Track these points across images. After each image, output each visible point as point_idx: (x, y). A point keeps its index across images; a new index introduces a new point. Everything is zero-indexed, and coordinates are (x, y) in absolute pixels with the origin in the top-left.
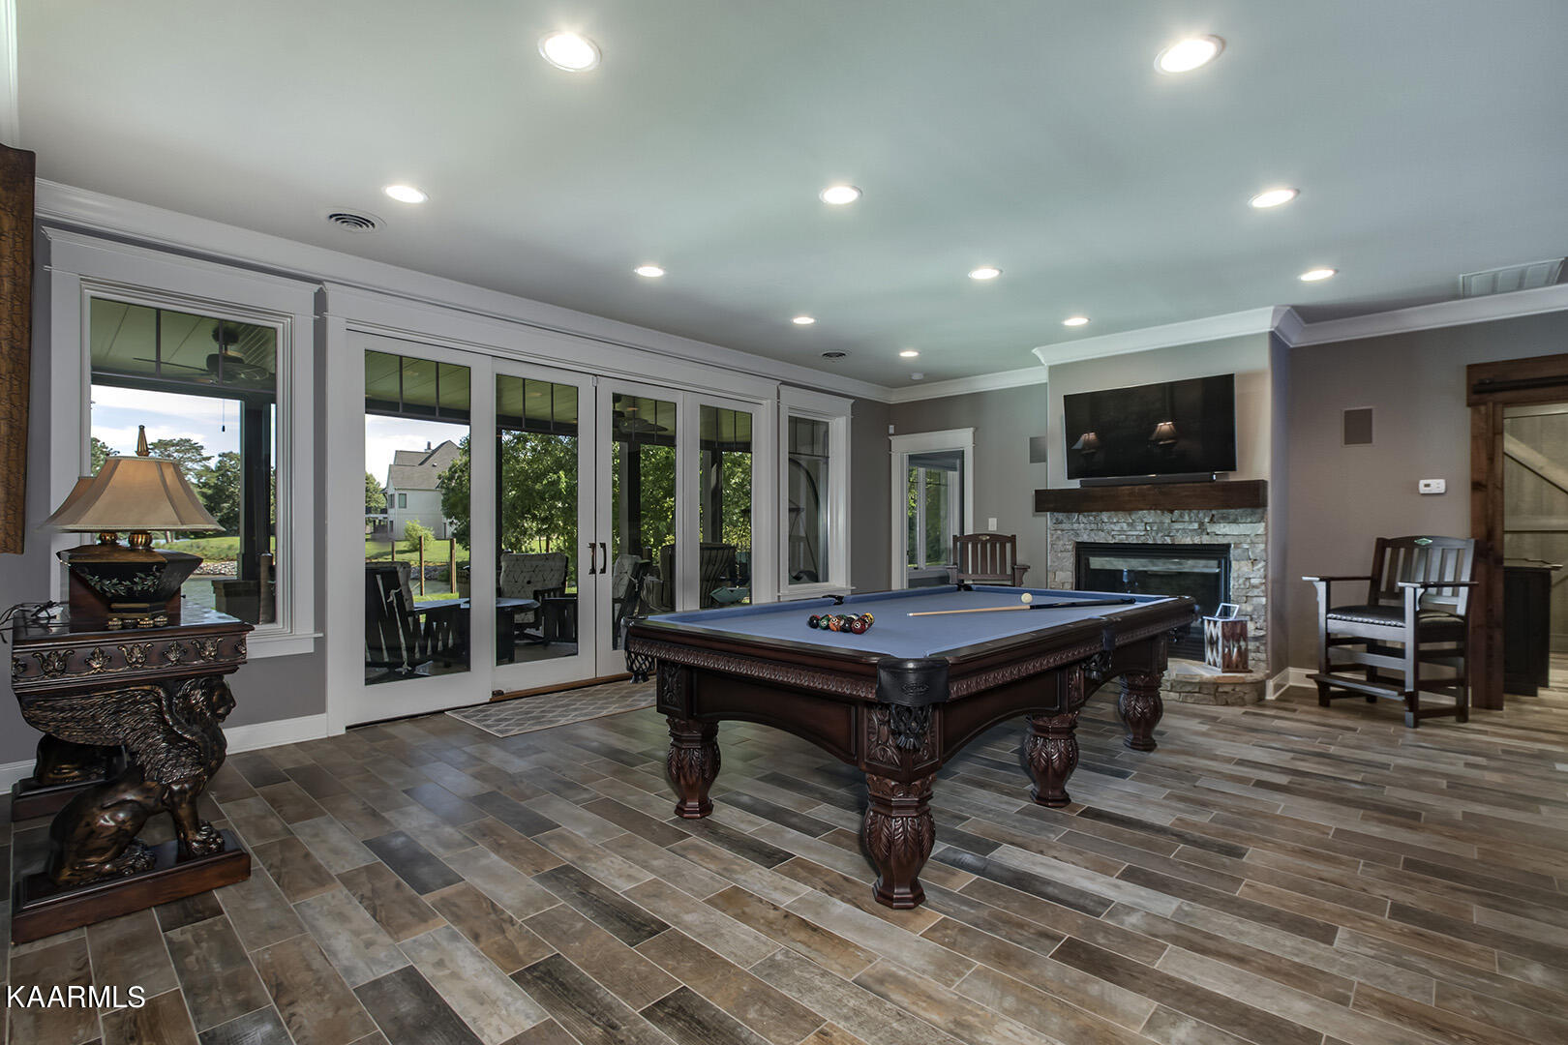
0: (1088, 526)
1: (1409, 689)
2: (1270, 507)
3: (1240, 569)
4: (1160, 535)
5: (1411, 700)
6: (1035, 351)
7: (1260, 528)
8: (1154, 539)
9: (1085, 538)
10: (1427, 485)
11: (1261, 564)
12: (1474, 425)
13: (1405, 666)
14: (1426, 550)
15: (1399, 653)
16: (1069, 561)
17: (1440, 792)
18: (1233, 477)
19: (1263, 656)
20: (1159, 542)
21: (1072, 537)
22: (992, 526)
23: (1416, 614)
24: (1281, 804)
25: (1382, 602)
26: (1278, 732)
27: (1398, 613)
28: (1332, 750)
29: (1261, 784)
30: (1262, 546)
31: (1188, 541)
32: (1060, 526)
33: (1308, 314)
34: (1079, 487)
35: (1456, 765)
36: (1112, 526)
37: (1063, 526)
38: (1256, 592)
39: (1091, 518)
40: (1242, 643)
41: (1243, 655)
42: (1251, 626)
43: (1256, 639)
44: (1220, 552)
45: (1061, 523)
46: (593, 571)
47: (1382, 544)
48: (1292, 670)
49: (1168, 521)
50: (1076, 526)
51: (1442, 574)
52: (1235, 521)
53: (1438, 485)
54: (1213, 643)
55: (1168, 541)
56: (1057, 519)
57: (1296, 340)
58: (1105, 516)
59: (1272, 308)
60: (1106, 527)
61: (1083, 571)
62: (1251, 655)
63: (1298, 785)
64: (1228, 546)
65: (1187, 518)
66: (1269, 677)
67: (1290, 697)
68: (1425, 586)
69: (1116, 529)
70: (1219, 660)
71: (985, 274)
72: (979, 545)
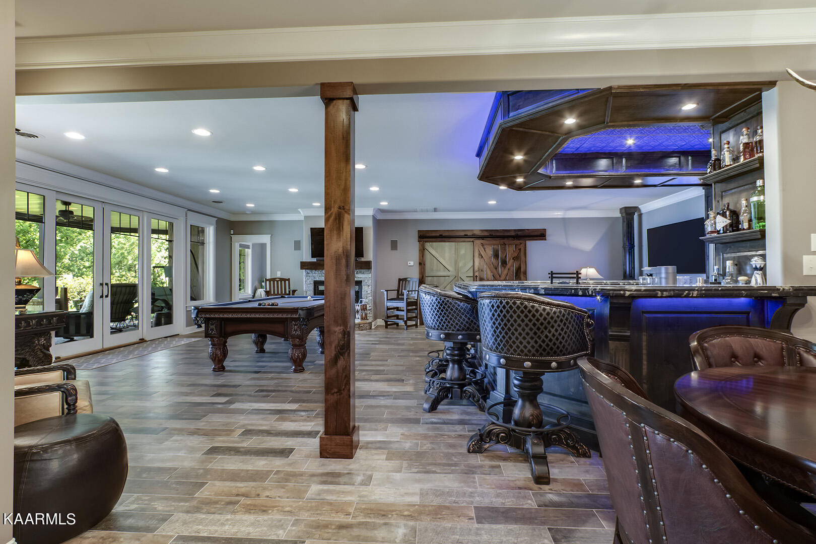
0: (318, 275)
1: (405, 320)
2: (372, 269)
3: (365, 288)
5: (406, 322)
6: (299, 210)
7: (370, 275)
9: (317, 279)
10: (410, 263)
11: (370, 287)
12: (419, 247)
13: (404, 313)
14: (409, 281)
15: (403, 311)
16: (312, 287)
17: (409, 340)
18: (363, 259)
19: (371, 315)
21: (313, 279)
22: (279, 275)
23: (407, 299)
24: (377, 346)
25: (399, 297)
26: (376, 334)
27: (403, 299)
28: (388, 336)
29: (373, 344)
30: (370, 281)
32: (309, 275)
33: (383, 211)
34: (316, 261)
35: (414, 336)
38: (369, 295)
39: (320, 272)
40: (366, 312)
41: (366, 315)
42: (368, 306)
43: (369, 310)
44: (359, 283)
45: (309, 273)
46: (102, 297)
47: (400, 280)
48: (378, 320)
50: (314, 275)
51: (412, 289)
52: (363, 273)
53: (412, 263)
54: (358, 312)
56: (307, 272)
57: (379, 217)
59: (373, 209)
61: (316, 291)
62: (368, 315)
63: (380, 343)
64: (361, 281)
66: (373, 321)
67: (377, 327)
68: (408, 291)
70: (360, 317)
71: (293, 190)
72: (276, 282)
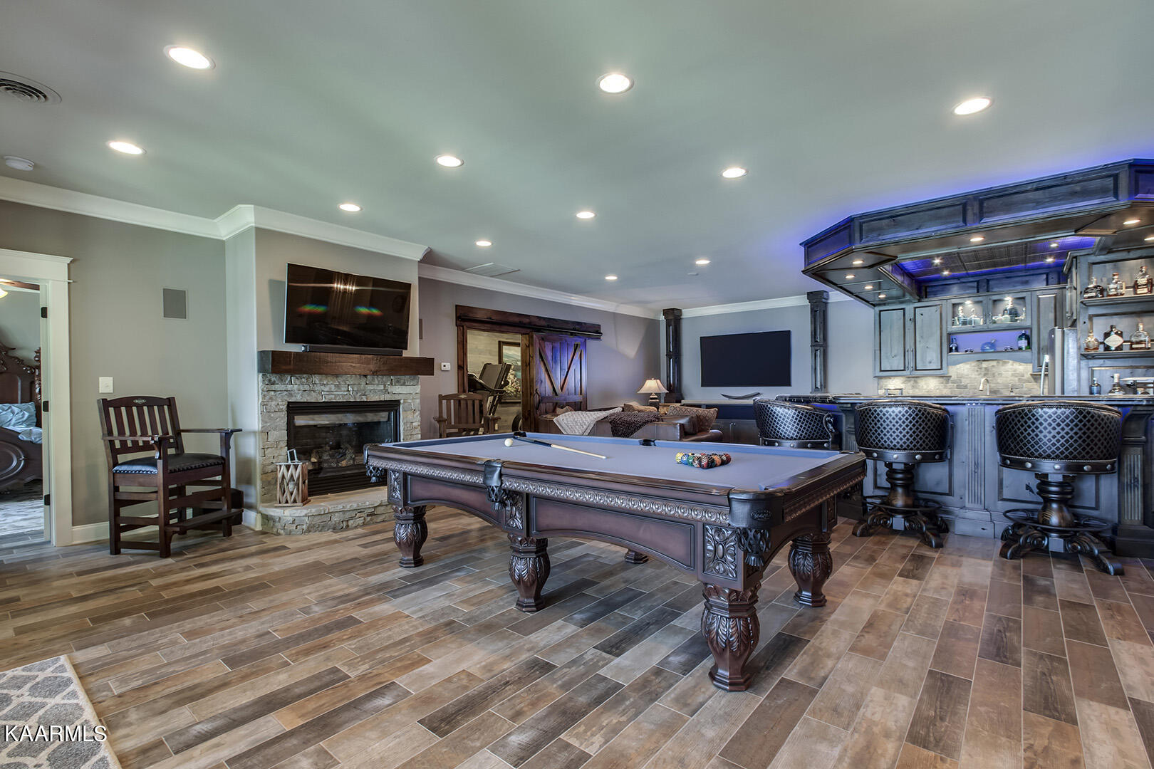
0: (301, 387)
3: (404, 417)
4: (359, 394)
7: (417, 389)
8: (355, 398)
9: (298, 398)
10: (445, 366)
11: (418, 413)
12: (458, 336)
16: (283, 420)
20: (359, 400)
21: (286, 398)
22: (106, 386)
30: (419, 401)
31: (376, 398)
32: (273, 387)
34: (300, 349)
36: (322, 387)
37: (276, 387)
38: (416, 431)
39: (303, 380)
44: (393, 406)
45: (273, 384)
47: (440, 399)
49: (363, 383)
50: (289, 387)
52: (404, 384)
53: (450, 366)
55: (364, 399)
56: (270, 380)
58: (316, 379)
60: (317, 388)
64: (398, 401)
65: (376, 382)
69: (326, 389)
72: (134, 409)
